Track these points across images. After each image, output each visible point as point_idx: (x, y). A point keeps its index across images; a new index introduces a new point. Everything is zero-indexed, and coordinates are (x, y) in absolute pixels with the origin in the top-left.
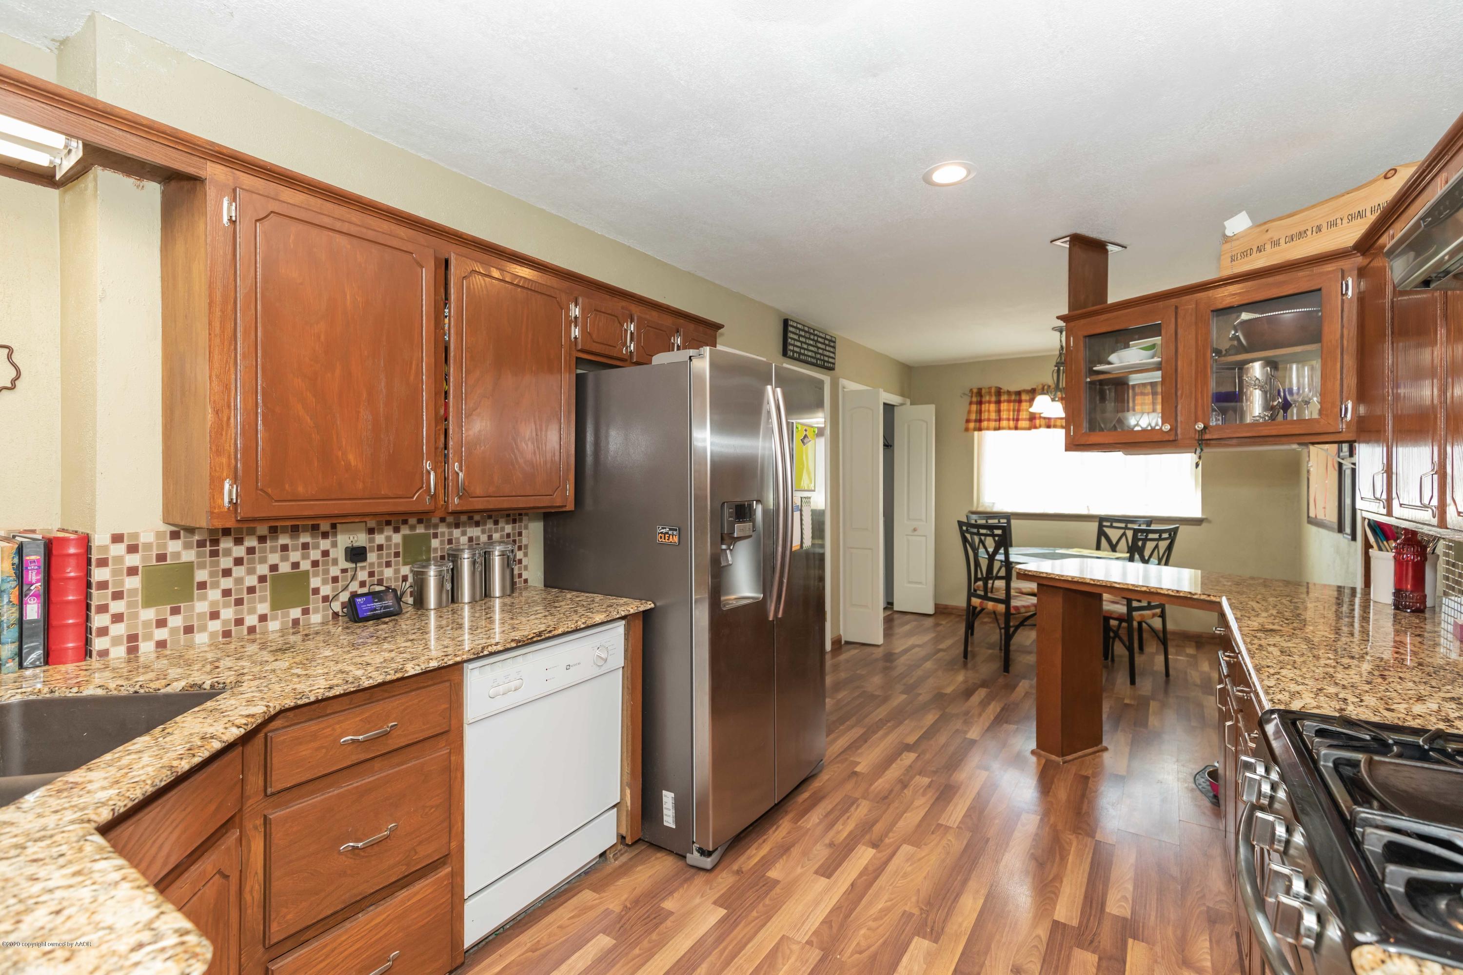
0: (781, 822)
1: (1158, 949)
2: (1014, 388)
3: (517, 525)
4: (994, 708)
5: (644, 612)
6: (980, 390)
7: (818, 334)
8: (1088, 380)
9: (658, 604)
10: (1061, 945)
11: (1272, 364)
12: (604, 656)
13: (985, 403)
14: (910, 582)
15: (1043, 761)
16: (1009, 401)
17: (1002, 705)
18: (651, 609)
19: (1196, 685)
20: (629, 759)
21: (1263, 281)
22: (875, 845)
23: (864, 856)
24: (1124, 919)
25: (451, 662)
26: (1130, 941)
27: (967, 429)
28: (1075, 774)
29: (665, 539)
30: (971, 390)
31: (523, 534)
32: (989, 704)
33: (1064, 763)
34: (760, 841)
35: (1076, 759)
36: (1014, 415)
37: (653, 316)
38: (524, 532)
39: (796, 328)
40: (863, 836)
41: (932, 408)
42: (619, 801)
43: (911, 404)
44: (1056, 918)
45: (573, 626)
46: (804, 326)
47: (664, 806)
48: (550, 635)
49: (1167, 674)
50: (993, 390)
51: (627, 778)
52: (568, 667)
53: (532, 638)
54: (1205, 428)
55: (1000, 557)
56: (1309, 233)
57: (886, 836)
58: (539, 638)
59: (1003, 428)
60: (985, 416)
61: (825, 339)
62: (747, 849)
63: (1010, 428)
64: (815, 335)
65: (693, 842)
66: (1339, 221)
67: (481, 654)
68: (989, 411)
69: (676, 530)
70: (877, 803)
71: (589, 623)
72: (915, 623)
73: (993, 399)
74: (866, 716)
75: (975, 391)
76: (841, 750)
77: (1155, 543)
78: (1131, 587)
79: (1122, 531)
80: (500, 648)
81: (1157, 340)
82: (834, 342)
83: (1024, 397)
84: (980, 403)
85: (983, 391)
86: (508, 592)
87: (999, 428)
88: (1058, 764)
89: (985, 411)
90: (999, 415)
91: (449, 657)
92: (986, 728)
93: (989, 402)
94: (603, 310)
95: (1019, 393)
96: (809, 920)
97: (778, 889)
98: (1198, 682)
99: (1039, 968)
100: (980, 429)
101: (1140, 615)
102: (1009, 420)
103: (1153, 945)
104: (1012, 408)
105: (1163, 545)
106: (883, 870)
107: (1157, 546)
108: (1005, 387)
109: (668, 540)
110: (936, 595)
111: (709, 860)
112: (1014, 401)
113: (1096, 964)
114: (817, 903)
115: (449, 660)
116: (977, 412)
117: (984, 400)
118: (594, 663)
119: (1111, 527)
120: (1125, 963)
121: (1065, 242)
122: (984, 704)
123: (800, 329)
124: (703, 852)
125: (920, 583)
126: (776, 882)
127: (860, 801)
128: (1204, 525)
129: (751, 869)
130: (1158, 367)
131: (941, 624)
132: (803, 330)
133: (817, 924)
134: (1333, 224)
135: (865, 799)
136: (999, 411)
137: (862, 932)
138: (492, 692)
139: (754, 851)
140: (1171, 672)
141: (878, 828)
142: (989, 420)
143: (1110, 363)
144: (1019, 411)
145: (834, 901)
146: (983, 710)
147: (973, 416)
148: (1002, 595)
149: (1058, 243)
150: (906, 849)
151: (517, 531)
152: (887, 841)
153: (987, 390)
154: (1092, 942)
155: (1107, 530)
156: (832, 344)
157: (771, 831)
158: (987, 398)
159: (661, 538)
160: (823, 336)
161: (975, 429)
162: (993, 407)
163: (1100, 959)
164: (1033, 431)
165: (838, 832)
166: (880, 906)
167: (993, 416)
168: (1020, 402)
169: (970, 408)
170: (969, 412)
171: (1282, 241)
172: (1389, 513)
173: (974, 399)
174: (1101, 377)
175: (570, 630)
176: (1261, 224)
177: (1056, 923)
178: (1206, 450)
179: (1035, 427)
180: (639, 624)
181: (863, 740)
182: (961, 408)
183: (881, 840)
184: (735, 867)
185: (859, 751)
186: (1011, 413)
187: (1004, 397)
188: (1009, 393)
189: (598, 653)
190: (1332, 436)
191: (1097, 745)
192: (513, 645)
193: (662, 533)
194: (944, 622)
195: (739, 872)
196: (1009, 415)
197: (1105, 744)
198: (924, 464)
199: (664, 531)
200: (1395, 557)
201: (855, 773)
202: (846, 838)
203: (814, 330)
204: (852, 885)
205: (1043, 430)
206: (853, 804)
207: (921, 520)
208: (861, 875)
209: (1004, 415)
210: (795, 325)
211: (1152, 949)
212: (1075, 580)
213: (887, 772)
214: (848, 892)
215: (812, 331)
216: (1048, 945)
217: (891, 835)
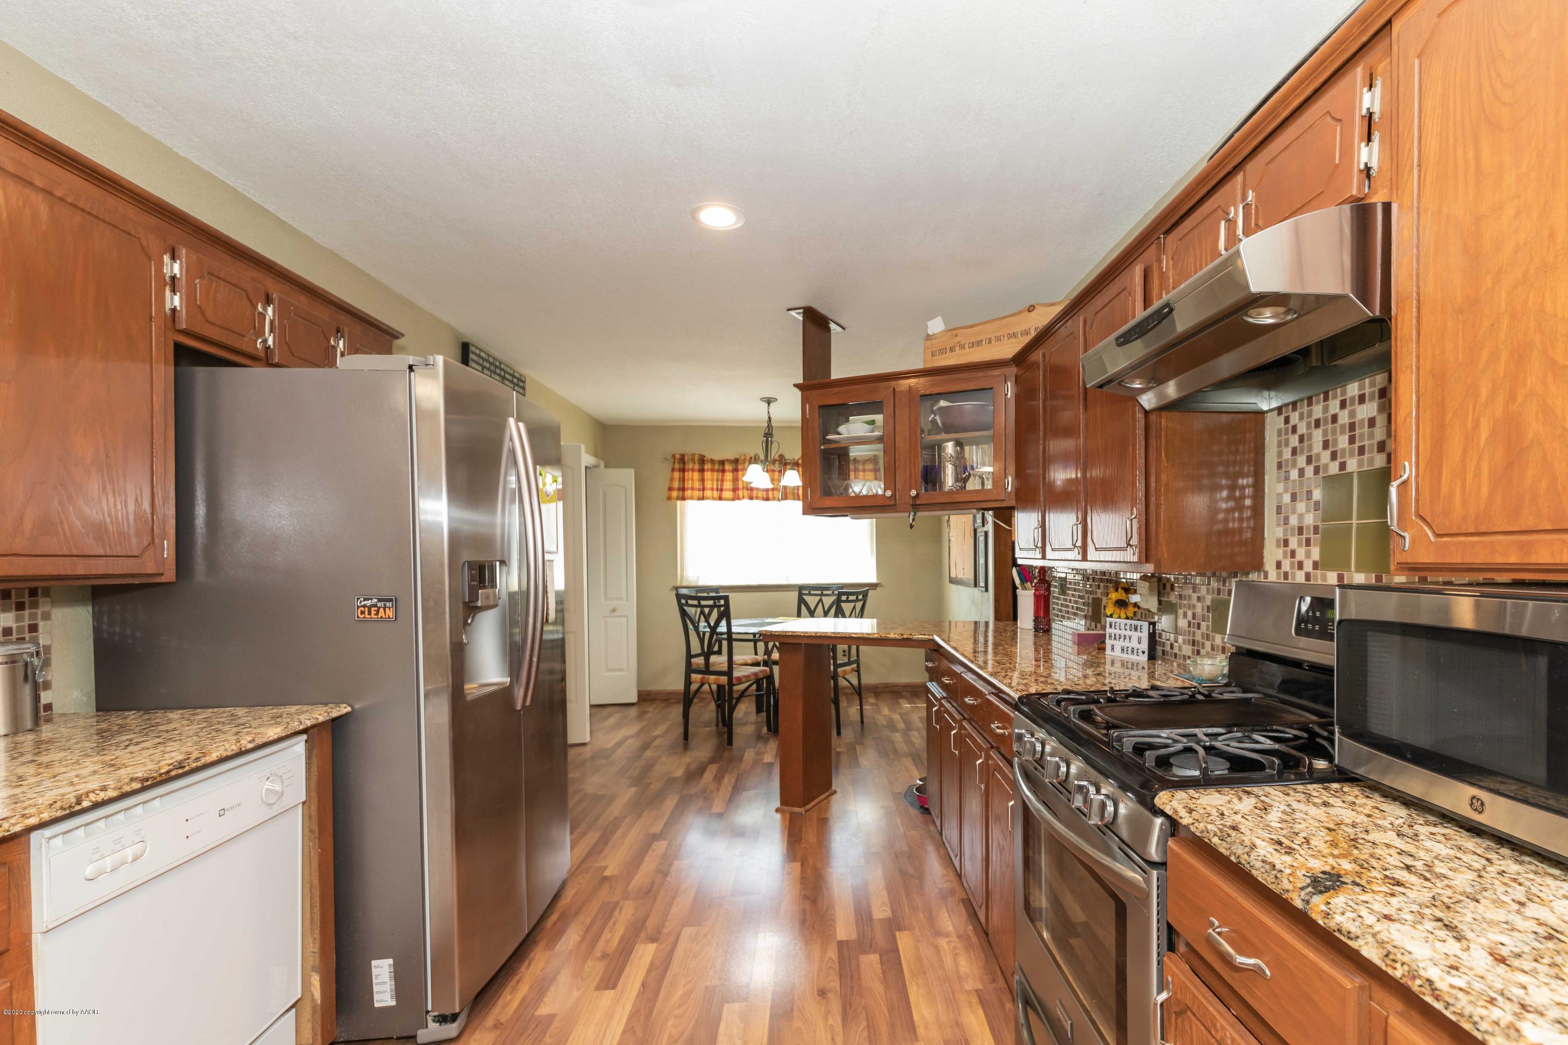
0: (532, 955)
1: (917, 931)
2: (718, 457)
3: (27, 613)
4: (728, 780)
5: (334, 720)
6: (683, 456)
7: (505, 368)
8: (822, 447)
9: (357, 706)
10: (849, 957)
11: (959, 444)
12: (278, 788)
13: (688, 470)
14: (609, 670)
15: (788, 815)
16: (713, 470)
17: (735, 776)
18: (347, 714)
19: (885, 727)
20: (317, 931)
21: (947, 377)
22: (653, 940)
23: (645, 954)
24: (889, 919)
25: (18, 828)
26: (897, 933)
27: (669, 498)
28: (818, 819)
29: (370, 613)
30: (674, 456)
31: (40, 629)
32: (723, 777)
33: (806, 812)
34: (513, 982)
35: (814, 806)
36: (717, 485)
37: (303, 301)
38: (41, 624)
39: (479, 356)
40: (637, 936)
41: (631, 472)
42: (300, 996)
43: (606, 467)
44: (839, 939)
45: (234, 747)
46: (489, 355)
47: (374, 981)
48: (199, 764)
49: (862, 722)
50: (696, 458)
51: (314, 960)
52: (222, 812)
53: (168, 772)
54: (918, 494)
55: (723, 628)
56: (984, 343)
57: (663, 926)
58: (180, 771)
59: (708, 498)
60: (688, 484)
61: (513, 376)
62: (498, 998)
63: (714, 499)
64: (501, 369)
65: (428, 1012)
66: (1002, 338)
67: (78, 808)
68: (692, 480)
69: (391, 600)
70: (642, 898)
71: (259, 741)
72: (618, 716)
73: (697, 467)
74: (597, 819)
75: (678, 457)
76: (580, 860)
77: (853, 604)
78: (866, 636)
79: (819, 597)
80: (112, 793)
81: (879, 418)
82: (524, 382)
83: (728, 467)
84: (683, 470)
85: (686, 458)
86: (29, 724)
87: (703, 498)
88: (801, 814)
89: (688, 480)
90: (703, 485)
91: (13, 821)
92: (727, 800)
93: (693, 470)
94: (222, 276)
95: (722, 463)
96: (606, 1037)
97: (556, 1023)
98: (885, 723)
99: (838, 982)
100: (683, 498)
101: (843, 671)
102: (713, 489)
103: (913, 930)
104: (715, 477)
105: (859, 605)
106: (671, 958)
107: (854, 608)
108: (709, 456)
109: (377, 614)
110: (640, 680)
111: (455, 1025)
112: (718, 471)
113: (879, 961)
114: (609, 1017)
115: (14, 825)
116: (679, 480)
117: (686, 467)
118: (262, 800)
119: (810, 594)
120: (898, 951)
121: (800, 313)
122: (719, 778)
123: (484, 359)
124: (443, 1019)
125: (621, 670)
126: (552, 1017)
127: (621, 903)
128: (878, 589)
129: (512, 1016)
130: (880, 440)
131: (649, 712)
132: (487, 361)
133: (618, 1037)
134: (998, 339)
135: (626, 899)
136: (703, 480)
137: (670, 1023)
138: (89, 871)
139: (509, 997)
140: (865, 720)
141: (651, 922)
142: (693, 489)
143: (839, 434)
144: (722, 481)
145: (628, 1008)
146: (720, 784)
147: (676, 484)
148: (724, 667)
149: (793, 313)
150: (687, 932)
151: (26, 623)
152: (665, 931)
153: (690, 457)
154: (871, 946)
155: (805, 597)
156: (521, 384)
157: (523, 969)
158: (691, 466)
159: (363, 613)
160: (511, 372)
161: (678, 498)
162: (696, 475)
163: (880, 956)
164: (737, 501)
165: (608, 941)
166: (680, 993)
167: (697, 485)
168: (723, 471)
169: (673, 475)
170: (672, 479)
171: (967, 346)
172: (1044, 557)
173: (677, 466)
174: (833, 446)
175: (229, 753)
176: (951, 331)
177: (840, 943)
178: (918, 514)
179: (739, 499)
180: (327, 735)
181: (604, 841)
182: (662, 475)
183: (659, 931)
184: (490, 1022)
185: (602, 855)
186: (715, 483)
187: (708, 466)
188: (712, 461)
189: (268, 785)
190: (993, 503)
191: (828, 790)
192: (136, 786)
193: (364, 606)
194: (651, 709)
195: (497, 1026)
196: (713, 485)
197: (833, 788)
198: (623, 533)
199: (369, 603)
200: (1035, 594)
201: (606, 878)
202: (619, 944)
203: (500, 363)
204: (643, 985)
205: (746, 502)
206: (613, 910)
207: (621, 599)
208: (649, 972)
209: (708, 484)
210: (478, 352)
211: (913, 933)
212: (819, 635)
213: (642, 867)
214: (640, 995)
215: (498, 364)
216: (839, 962)
217: (667, 924)
